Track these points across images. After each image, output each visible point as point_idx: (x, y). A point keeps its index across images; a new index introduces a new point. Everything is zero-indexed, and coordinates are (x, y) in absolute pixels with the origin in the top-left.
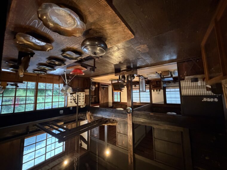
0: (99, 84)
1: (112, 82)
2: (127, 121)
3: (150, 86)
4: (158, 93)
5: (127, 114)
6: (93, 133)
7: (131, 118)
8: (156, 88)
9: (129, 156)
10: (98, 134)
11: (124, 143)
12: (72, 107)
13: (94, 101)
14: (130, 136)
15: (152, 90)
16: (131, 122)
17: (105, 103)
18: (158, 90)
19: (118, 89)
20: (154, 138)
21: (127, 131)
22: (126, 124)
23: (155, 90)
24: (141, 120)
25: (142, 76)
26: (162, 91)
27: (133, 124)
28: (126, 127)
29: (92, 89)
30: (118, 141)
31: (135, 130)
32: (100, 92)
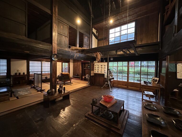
0: (82, 79)
1: (70, 81)
2: (58, 46)
3: (28, 78)
4: (18, 71)
5: (57, 53)
6: (88, 40)
7: (53, 49)
8: (21, 76)
9: (57, 14)
10: (84, 38)
11: (62, 27)
12: (104, 61)
13: (86, 64)
14: (55, 32)
15: (26, 74)
16: (53, 46)
17: (76, 62)
18: (18, 74)
19: (64, 76)
20: (26, 25)
21: (58, 37)
22: (59, 44)
23: (23, 74)
24: (42, 46)
25: (38, 91)
26: (12, 73)
27: (51, 43)
28: (59, 41)
29: (88, 76)
30: (67, 30)
31: (49, 36)
32: (81, 72)
